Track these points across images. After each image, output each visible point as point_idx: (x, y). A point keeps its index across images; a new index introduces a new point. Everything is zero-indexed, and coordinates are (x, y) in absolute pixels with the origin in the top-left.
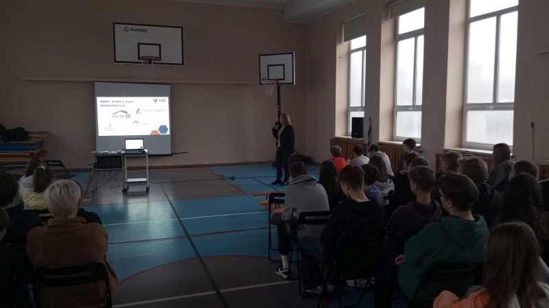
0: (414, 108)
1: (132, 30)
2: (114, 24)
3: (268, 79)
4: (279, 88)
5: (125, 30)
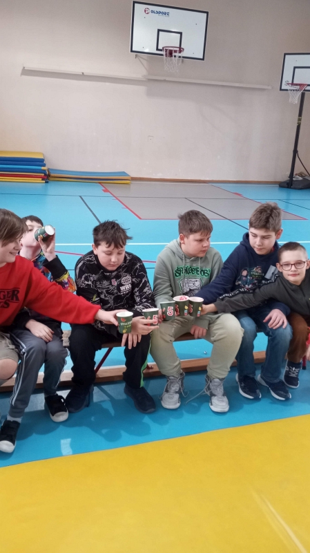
1: (153, 12)
2: (134, 3)
3: (292, 84)
4: (303, 95)
5: (145, 11)
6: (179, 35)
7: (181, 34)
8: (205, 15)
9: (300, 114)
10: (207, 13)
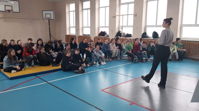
0: (88, 27)
1: (2, 1)
3: (46, 18)
4: (49, 21)
7: (12, 6)
8: (18, 2)
9: (49, 25)
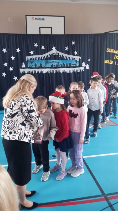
1: (36, 19)
2: (26, 16)
5: (32, 19)
6: (51, 29)
7: (51, 28)
8: (63, 18)
10: (64, 16)
